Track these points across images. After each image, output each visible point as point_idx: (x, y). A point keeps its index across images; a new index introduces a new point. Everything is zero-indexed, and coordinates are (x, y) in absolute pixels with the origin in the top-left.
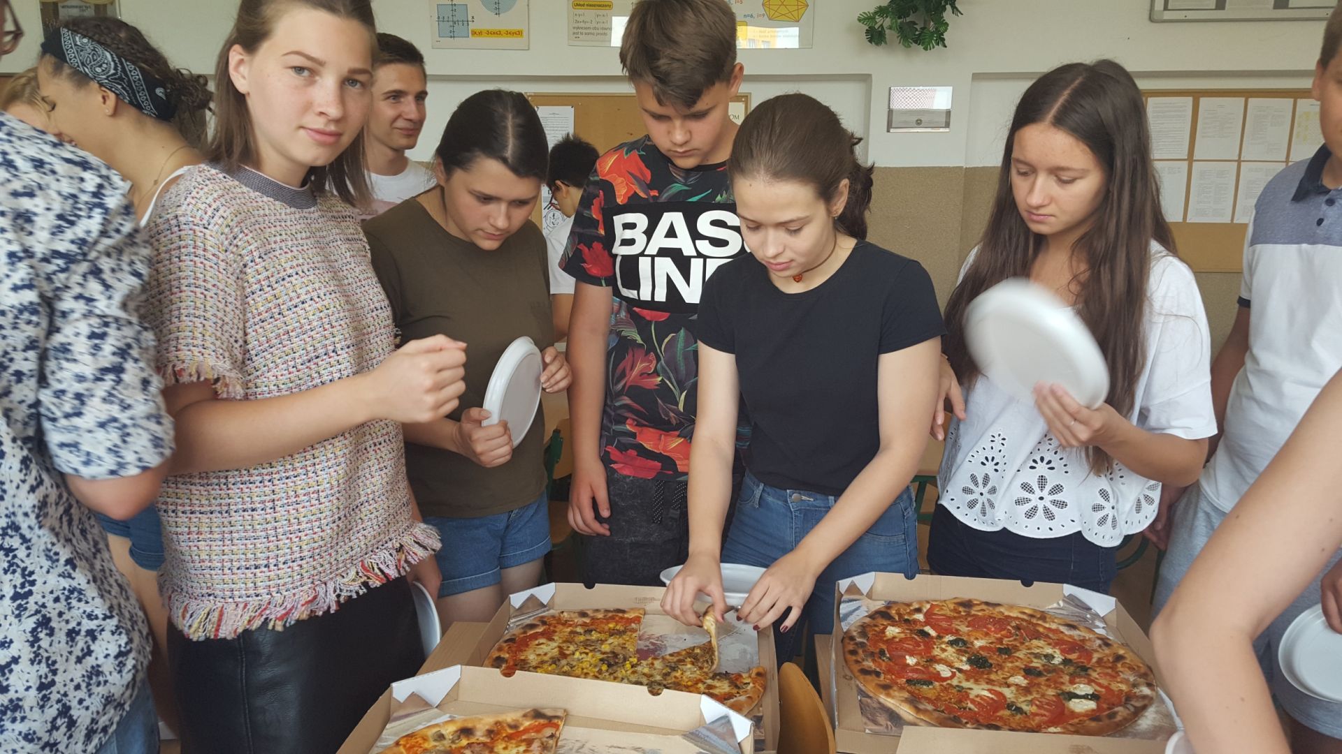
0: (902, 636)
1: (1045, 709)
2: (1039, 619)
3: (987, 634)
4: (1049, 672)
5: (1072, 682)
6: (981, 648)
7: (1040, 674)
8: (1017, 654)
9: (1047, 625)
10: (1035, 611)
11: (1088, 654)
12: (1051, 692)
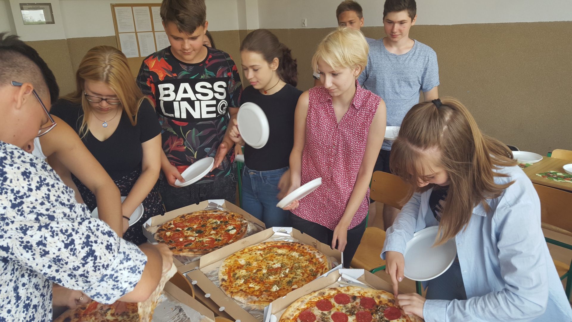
0: (172, 234)
1: (225, 237)
2: (205, 213)
3: (195, 223)
4: (219, 226)
5: (226, 227)
6: (196, 228)
7: (217, 228)
8: (207, 225)
9: (209, 214)
10: (203, 211)
11: (224, 217)
12: (223, 232)
